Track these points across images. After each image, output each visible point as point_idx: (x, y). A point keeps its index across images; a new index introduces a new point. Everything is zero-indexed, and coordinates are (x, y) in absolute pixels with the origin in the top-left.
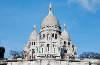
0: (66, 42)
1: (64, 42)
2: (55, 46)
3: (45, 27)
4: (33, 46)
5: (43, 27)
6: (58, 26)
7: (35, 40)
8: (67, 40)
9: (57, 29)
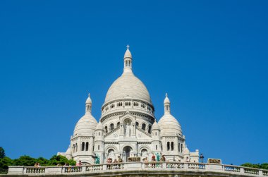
0: (172, 143)
1: (168, 143)
2: (145, 153)
3: (116, 106)
4: (85, 152)
5: (109, 106)
6: (148, 105)
7: (88, 137)
8: (176, 138)
9: (145, 111)
